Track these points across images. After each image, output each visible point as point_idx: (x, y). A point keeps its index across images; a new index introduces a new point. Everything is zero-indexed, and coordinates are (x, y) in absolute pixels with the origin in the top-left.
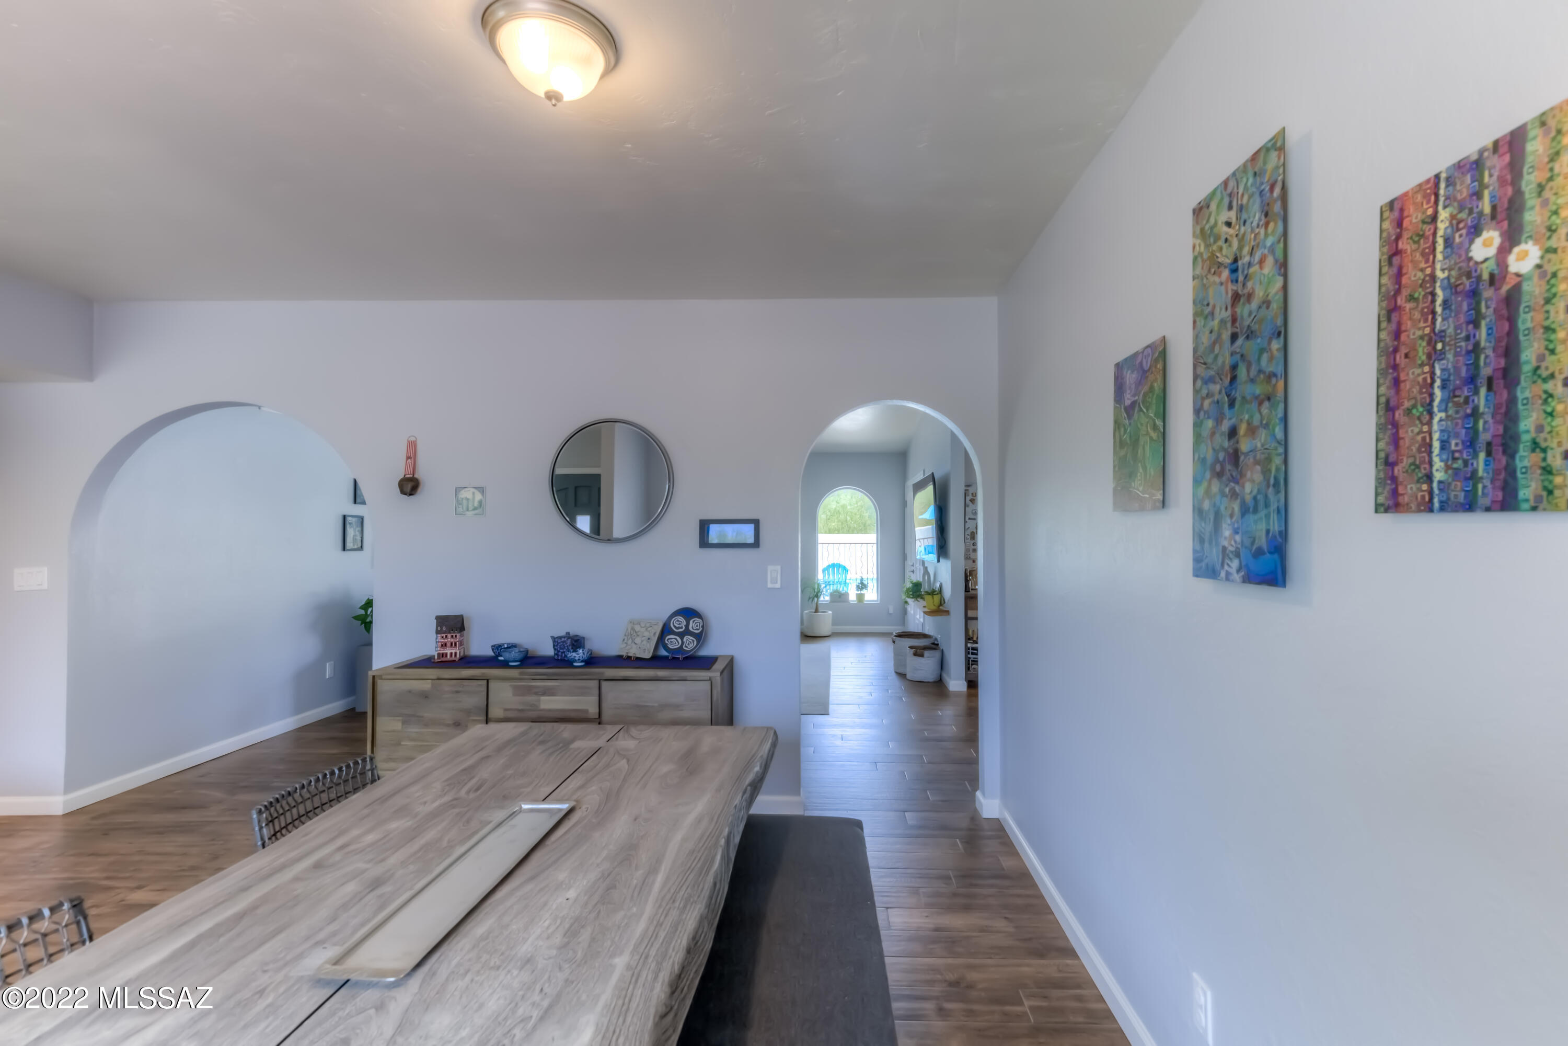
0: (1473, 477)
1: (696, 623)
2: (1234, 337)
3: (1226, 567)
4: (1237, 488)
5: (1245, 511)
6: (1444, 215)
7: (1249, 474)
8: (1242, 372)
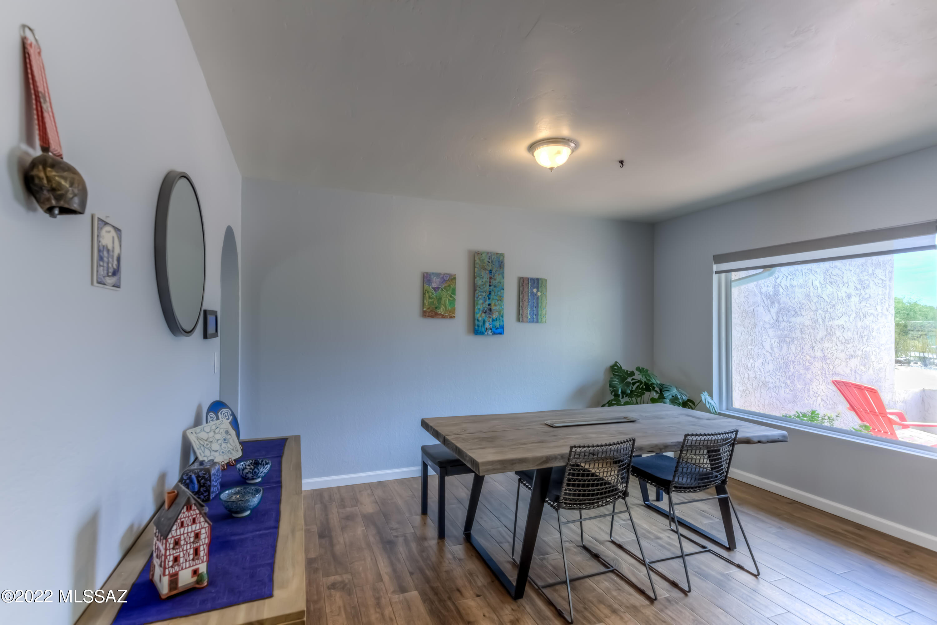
0: (533, 318)
1: (224, 414)
2: (490, 286)
3: (487, 332)
4: (491, 316)
5: (493, 320)
6: (530, 284)
7: (494, 314)
8: (493, 293)
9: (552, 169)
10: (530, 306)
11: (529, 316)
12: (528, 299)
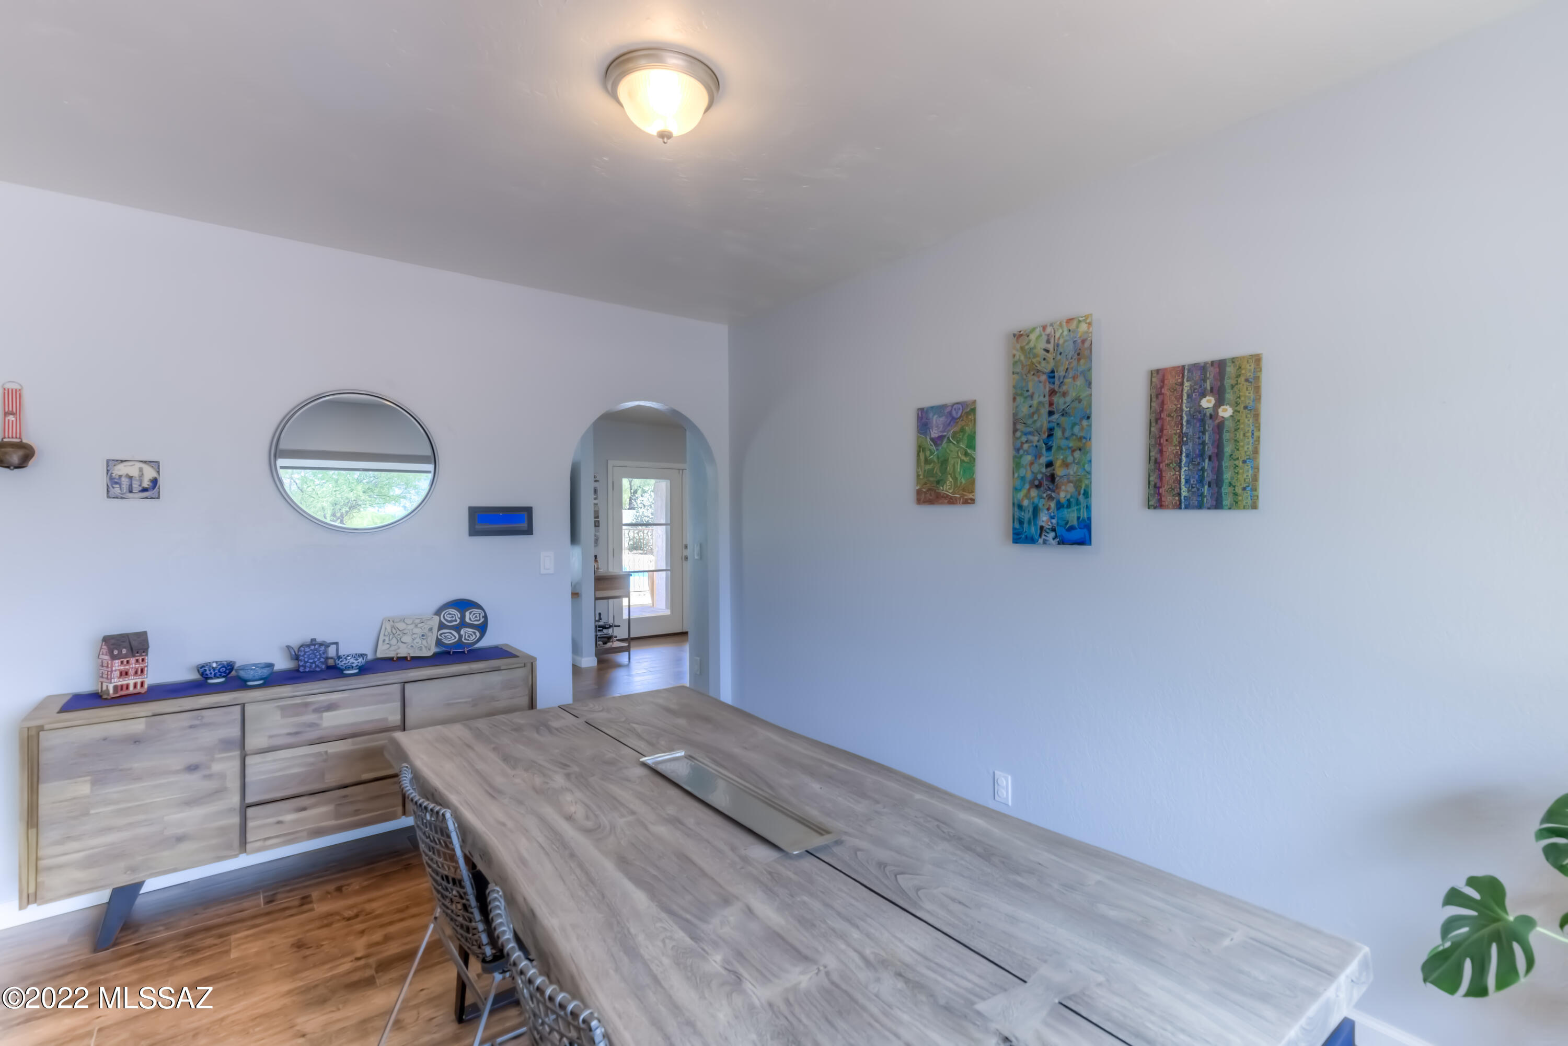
0: (1202, 495)
1: (474, 614)
2: (1051, 413)
3: (1043, 537)
4: (1053, 495)
5: (1059, 506)
6: (1187, 384)
7: (1063, 488)
8: (1058, 433)
9: (665, 136)
10: (1187, 456)
11: (1184, 489)
12: (1181, 435)
